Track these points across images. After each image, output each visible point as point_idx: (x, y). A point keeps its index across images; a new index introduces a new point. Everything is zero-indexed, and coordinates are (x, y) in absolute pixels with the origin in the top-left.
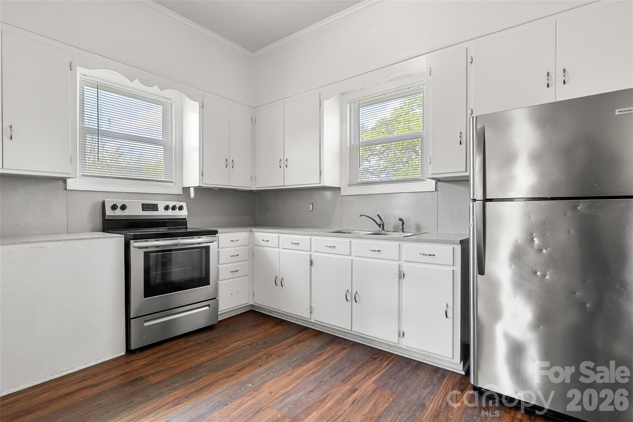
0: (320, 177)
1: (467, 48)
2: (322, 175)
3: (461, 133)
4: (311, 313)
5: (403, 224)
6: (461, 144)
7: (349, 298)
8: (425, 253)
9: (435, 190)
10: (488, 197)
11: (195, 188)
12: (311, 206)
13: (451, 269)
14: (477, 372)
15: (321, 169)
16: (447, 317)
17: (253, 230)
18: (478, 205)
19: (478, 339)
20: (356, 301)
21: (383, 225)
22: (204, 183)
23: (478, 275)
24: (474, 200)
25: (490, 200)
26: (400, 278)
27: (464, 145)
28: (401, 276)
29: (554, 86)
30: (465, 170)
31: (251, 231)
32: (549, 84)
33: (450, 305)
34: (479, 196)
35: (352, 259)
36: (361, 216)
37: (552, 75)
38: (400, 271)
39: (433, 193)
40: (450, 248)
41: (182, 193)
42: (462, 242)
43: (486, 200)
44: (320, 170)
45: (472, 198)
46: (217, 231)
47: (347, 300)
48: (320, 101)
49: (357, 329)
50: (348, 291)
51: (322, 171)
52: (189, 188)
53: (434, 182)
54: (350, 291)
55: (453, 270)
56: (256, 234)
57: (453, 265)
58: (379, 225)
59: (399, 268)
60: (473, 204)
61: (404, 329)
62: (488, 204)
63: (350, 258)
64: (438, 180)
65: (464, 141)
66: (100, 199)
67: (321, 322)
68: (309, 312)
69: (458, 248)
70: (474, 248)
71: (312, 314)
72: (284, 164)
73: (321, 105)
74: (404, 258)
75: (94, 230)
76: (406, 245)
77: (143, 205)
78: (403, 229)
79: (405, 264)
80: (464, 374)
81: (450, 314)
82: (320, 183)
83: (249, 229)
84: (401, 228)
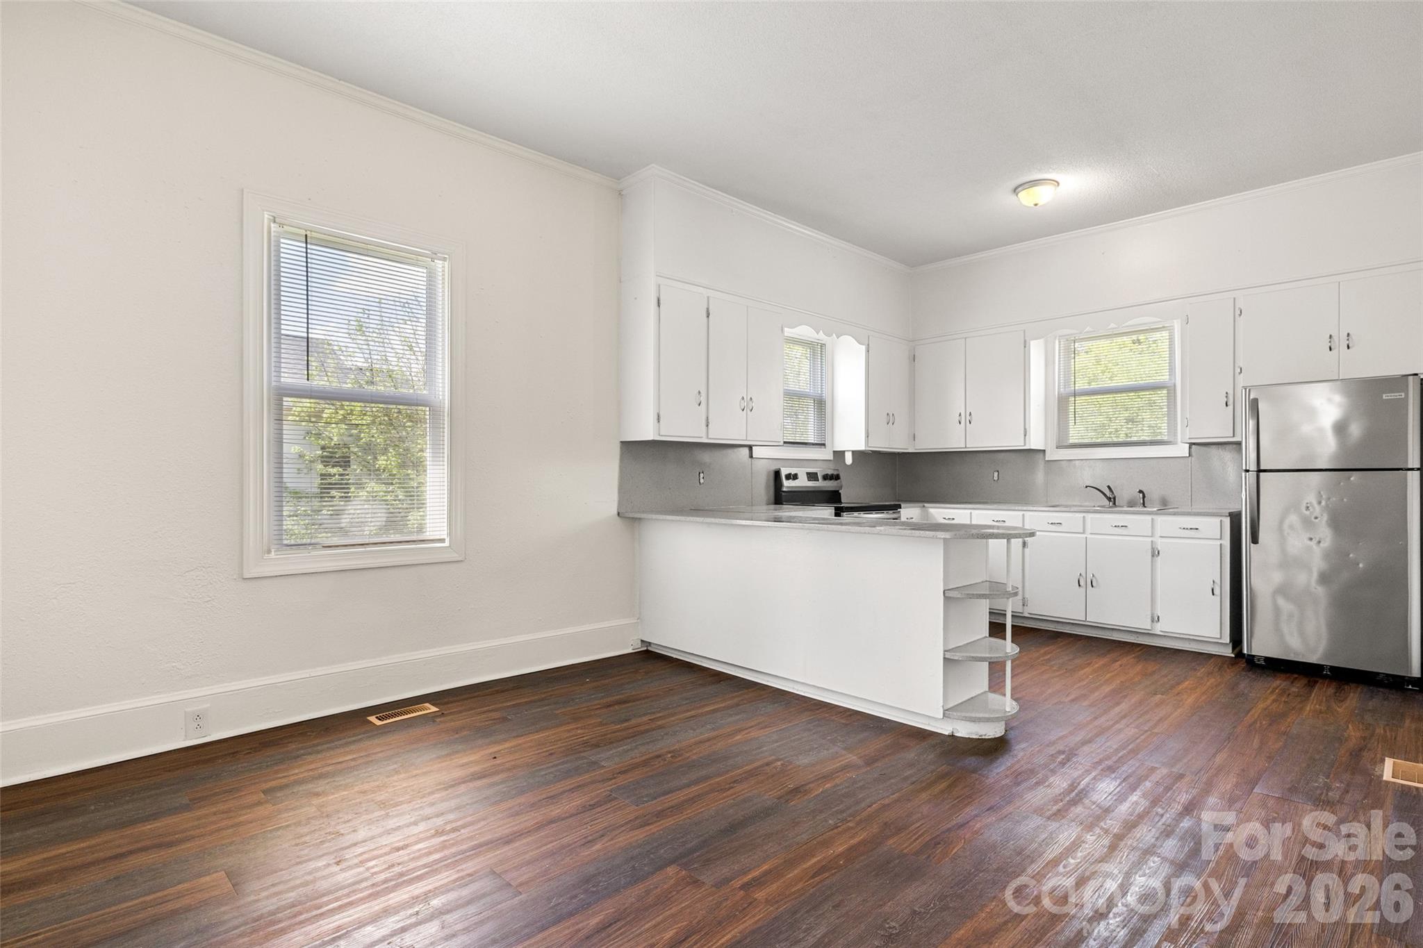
0: (1025, 438)
1: (1234, 299)
2: (1028, 434)
3: (1227, 393)
4: (1024, 605)
5: (1144, 497)
6: (1227, 405)
7: (1082, 583)
8: (1186, 527)
9: (1188, 455)
10: (1262, 468)
11: (854, 452)
12: (996, 474)
13: (1218, 542)
14: (1251, 642)
15: (1027, 427)
16: (1213, 594)
17: (926, 505)
18: (1252, 476)
19: (1251, 607)
20: (1092, 586)
21: (1114, 498)
22: (870, 445)
23: (1252, 545)
24: (1247, 471)
25: (1265, 471)
26: (1153, 556)
27: (1231, 407)
28: (1155, 553)
29: (1337, 350)
30: (1232, 435)
31: (924, 506)
32: (1332, 347)
33: (1218, 581)
34: (1253, 467)
35: (1086, 538)
36: (1087, 487)
37: (1335, 338)
38: (1153, 549)
39: (1186, 459)
40: (1217, 520)
41: (832, 459)
42: (1231, 515)
43: (1259, 471)
44: (1025, 429)
45: (1244, 468)
46: (900, 505)
47: (1079, 585)
48: (1025, 341)
49: (1093, 618)
50: (1080, 574)
51: (1028, 430)
52: (843, 453)
53: (1188, 445)
54: (1084, 575)
55: (1221, 544)
56: (931, 510)
57: (1221, 539)
58: (1109, 499)
59: (1152, 546)
60: (1246, 475)
61: (1159, 612)
62: (1261, 474)
63: (1084, 536)
64: (1191, 444)
65: (1231, 402)
66: (774, 467)
67: (1040, 615)
68: (1021, 604)
69: (1227, 521)
70: (1246, 518)
71: (1025, 607)
72: (967, 419)
73: (1027, 346)
74: (1158, 533)
75: (768, 504)
76: (1161, 520)
77: (808, 474)
78: (1144, 504)
79: (1159, 540)
80: (1233, 656)
81: (1217, 591)
82: (1025, 445)
83: (921, 505)
84: (1142, 501)
